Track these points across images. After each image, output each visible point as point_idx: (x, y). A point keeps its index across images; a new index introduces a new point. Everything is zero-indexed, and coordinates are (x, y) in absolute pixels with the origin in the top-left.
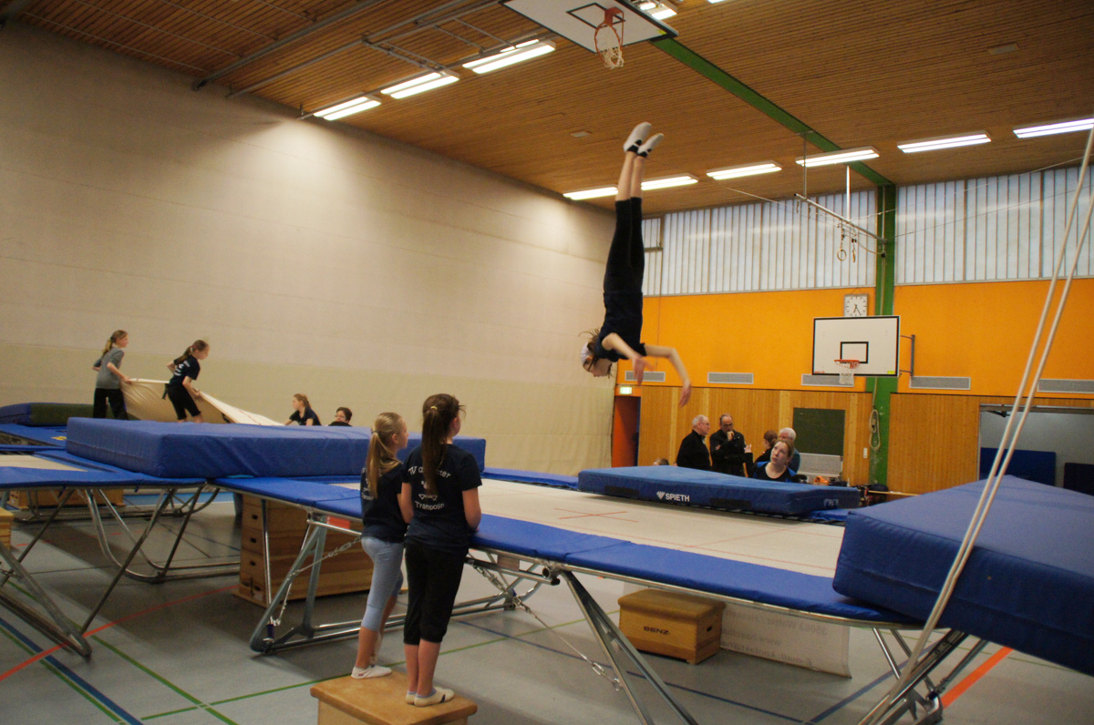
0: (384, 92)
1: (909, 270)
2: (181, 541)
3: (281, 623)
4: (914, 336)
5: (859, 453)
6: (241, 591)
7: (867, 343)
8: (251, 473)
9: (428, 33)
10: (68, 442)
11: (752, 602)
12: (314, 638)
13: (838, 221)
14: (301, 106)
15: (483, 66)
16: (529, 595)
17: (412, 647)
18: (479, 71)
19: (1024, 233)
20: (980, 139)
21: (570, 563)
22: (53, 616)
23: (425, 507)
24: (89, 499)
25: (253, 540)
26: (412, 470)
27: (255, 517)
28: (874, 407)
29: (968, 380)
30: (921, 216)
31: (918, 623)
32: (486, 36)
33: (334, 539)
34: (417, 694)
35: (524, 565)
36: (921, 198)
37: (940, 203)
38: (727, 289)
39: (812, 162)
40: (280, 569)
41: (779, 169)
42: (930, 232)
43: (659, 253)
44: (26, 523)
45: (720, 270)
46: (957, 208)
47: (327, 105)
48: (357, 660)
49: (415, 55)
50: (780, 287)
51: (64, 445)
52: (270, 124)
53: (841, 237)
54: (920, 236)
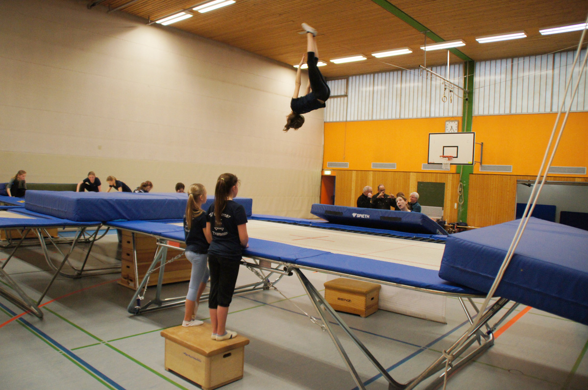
0: (194, 9)
1: (480, 107)
3: (145, 298)
4: (482, 143)
5: (452, 206)
6: (122, 282)
7: (457, 147)
8: (125, 218)
10: (26, 203)
11: (395, 284)
12: (162, 306)
13: (442, 81)
14: (149, 17)
16: (276, 282)
17: (213, 310)
19: (543, 87)
20: (521, 35)
21: (298, 264)
22: (22, 297)
23: (218, 234)
24: (39, 234)
25: (128, 255)
26: (211, 215)
27: (129, 242)
28: (461, 181)
29: (511, 167)
30: (488, 78)
31: (483, 294)
33: (171, 253)
34: (217, 334)
35: (274, 265)
36: (488, 68)
37: (498, 70)
38: (382, 118)
39: (429, 48)
40: (143, 270)
41: (411, 52)
42: (492, 87)
43: (346, 98)
44: (6, 248)
45: (379, 107)
46: (508, 73)
47: (162, 17)
48: (185, 316)
50: (411, 116)
51: (24, 206)
52: (132, 28)
53: (444, 89)
54: (487, 88)
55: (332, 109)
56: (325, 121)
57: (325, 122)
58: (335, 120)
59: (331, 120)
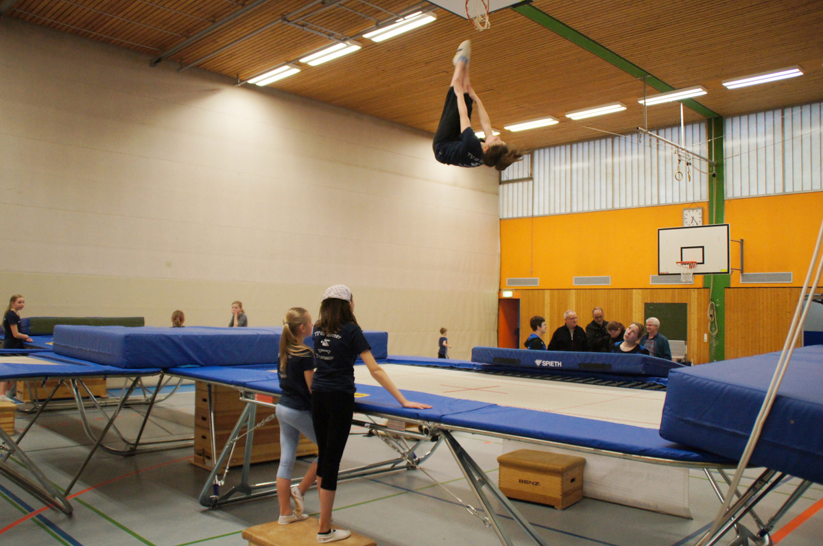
0: (302, 61)
1: (735, 186)
2: (148, 422)
3: (224, 484)
4: (742, 240)
6: (196, 460)
7: (703, 247)
9: (333, 12)
10: (54, 344)
12: (252, 495)
13: (675, 149)
14: (238, 75)
15: (380, 36)
16: (426, 457)
18: (377, 40)
20: (794, 73)
21: (445, 423)
22: (41, 482)
24: (75, 391)
25: (204, 419)
27: (205, 400)
28: (712, 300)
29: (790, 274)
30: (745, 141)
32: (380, 11)
33: (263, 413)
36: (744, 126)
37: (761, 129)
38: (586, 209)
39: (651, 101)
40: (221, 441)
41: (624, 108)
42: (753, 154)
43: (531, 182)
45: (580, 194)
46: (776, 132)
47: (260, 73)
49: (326, 30)
50: (629, 205)
52: (213, 91)
53: (678, 162)
54: (745, 157)
55: (510, 199)
56: (501, 217)
57: (500, 219)
58: (515, 216)
59: (510, 216)
